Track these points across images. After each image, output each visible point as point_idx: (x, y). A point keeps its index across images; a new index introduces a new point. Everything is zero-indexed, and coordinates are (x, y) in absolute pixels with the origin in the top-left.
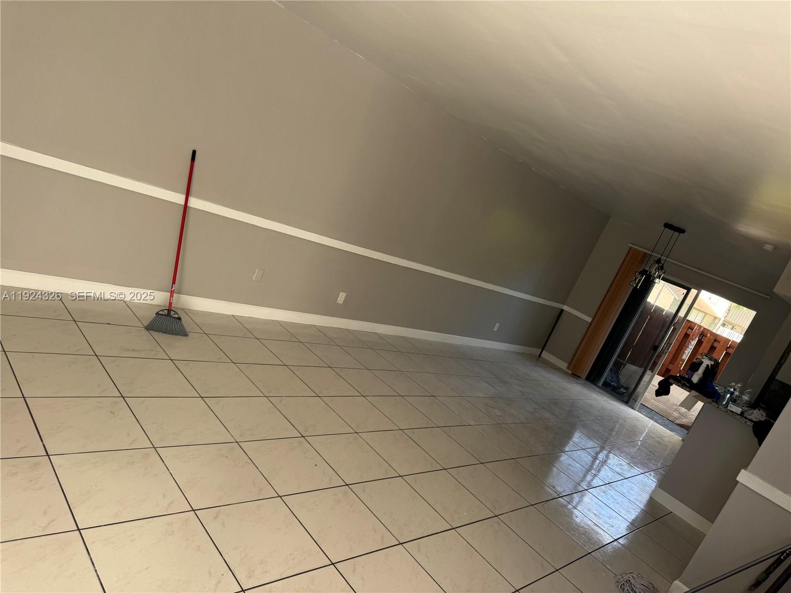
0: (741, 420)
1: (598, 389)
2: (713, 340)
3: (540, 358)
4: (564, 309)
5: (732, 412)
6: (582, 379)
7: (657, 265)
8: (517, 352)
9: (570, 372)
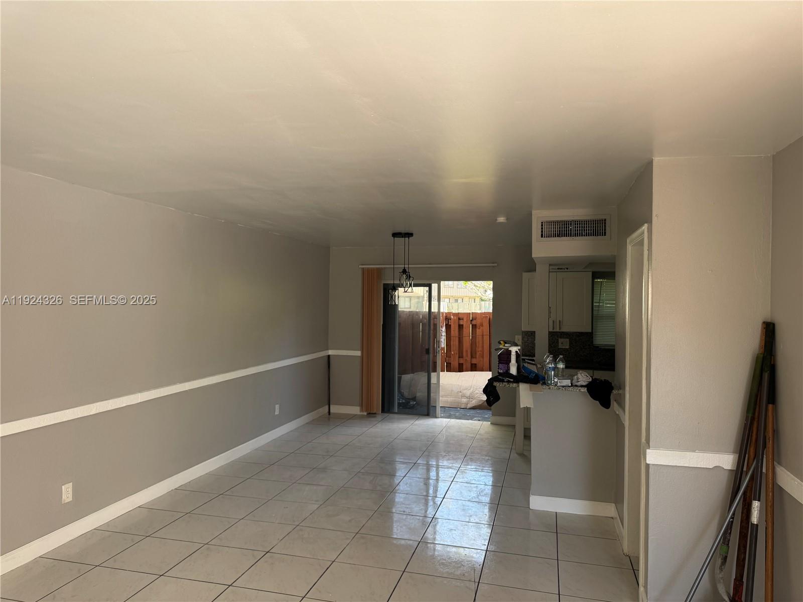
0: (575, 390)
1: (396, 416)
2: (458, 320)
3: (331, 416)
4: (330, 354)
5: (563, 386)
6: (378, 414)
7: (405, 276)
8: (307, 423)
9: (365, 414)
